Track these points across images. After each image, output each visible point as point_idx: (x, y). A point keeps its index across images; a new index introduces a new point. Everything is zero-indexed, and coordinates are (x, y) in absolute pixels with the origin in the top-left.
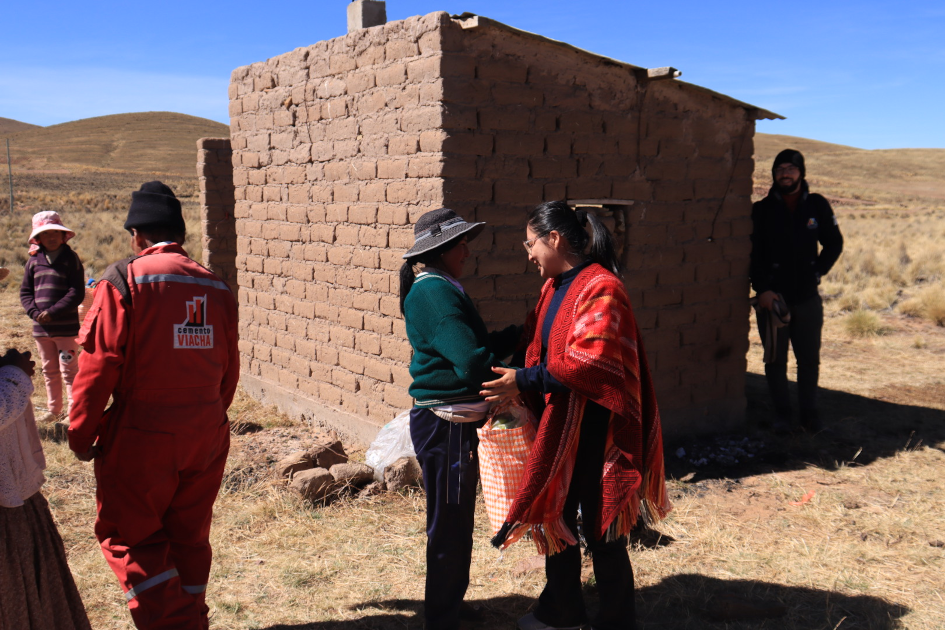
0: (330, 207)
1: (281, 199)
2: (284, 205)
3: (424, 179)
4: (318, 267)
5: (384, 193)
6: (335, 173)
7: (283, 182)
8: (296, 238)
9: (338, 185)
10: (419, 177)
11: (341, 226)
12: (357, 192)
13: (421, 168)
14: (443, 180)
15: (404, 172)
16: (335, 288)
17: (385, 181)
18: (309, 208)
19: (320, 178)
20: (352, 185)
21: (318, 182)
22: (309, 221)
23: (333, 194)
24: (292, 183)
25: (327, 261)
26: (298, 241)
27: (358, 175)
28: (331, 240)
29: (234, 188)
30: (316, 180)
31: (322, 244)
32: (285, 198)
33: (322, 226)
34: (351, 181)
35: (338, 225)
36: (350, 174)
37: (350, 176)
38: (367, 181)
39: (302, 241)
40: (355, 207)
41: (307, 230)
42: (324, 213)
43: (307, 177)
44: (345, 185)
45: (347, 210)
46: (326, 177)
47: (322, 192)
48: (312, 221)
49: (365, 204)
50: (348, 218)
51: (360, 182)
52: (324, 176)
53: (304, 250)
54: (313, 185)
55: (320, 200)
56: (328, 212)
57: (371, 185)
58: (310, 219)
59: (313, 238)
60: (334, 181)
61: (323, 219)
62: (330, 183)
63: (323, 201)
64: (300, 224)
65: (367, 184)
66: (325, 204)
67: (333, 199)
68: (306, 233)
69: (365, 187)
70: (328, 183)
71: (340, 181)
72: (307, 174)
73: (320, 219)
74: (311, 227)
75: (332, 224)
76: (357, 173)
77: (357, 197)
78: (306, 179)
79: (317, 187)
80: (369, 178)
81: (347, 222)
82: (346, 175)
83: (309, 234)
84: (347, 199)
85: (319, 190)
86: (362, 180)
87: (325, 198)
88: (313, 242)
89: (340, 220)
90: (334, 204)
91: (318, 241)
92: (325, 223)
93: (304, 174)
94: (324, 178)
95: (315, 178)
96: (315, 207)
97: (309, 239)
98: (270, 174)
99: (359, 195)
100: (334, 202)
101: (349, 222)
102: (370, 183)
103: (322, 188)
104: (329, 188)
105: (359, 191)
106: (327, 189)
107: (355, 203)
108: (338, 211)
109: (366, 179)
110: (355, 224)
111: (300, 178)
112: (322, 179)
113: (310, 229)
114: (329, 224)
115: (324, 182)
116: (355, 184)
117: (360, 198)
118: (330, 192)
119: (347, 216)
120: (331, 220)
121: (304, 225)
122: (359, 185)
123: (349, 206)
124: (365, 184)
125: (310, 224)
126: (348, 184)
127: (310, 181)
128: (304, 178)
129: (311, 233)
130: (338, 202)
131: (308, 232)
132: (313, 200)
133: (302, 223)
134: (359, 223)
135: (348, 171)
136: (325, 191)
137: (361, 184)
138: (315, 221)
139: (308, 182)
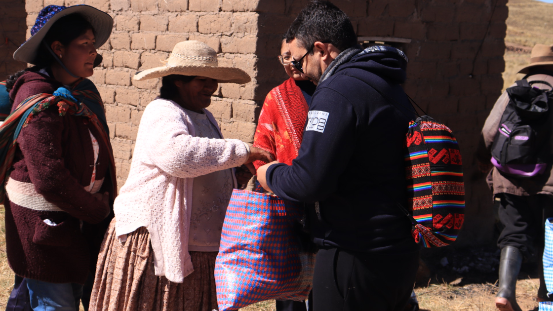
0: (136, 36)
3: (238, 13)
4: (119, 90)
5: (195, 24)
6: (142, 5)
9: (145, 17)
10: (233, 11)
11: (147, 53)
12: (166, 23)
13: (236, 3)
14: (257, 15)
15: (218, 7)
16: (139, 110)
17: (197, 13)
20: (161, 16)
21: (123, 12)
23: (139, 24)
25: (131, 84)
27: (168, 8)
28: (136, 66)
29: (26, 14)
30: (121, 10)
31: (127, 69)
33: (126, 52)
34: (160, 12)
35: (143, 52)
36: (159, 6)
37: (159, 8)
38: (177, 13)
39: (103, 66)
40: (164, 36)
41: (109, 56)
42: (129, 41)
43: (111, 7)
44: (154, 16)
45: (154, 38)
46: (132, 8)
47: (127, 21)
48: (115, 48)
49: (174, 33)
50: (156, 46)
51: (170, 13)
52: (130, 7)
53: (105, 74)
54: (117, 14)
55: (124, 28)
56: (133, 40)
57: (181, 17)
58: (113, 46)
59: (115, 64)
60: (141, 12)
61: (128, 47)
62: (137, 13)
63: (128, 30)
64: (102, 51)
65: (177, 15)
66: (130, 32)
67: (139, 29)
68: (108, 58)
69: (175, 18)
70: (134, 13)
71: (148, 12)
72: (112, 4)
73: (124, 47)
74: (113, 53)
75: (137, 51)
76: (166, 5)
77: (166, 27)
78: (110, 9)
79: (122, 17)
80: (180, 10)
81: (154, 49)
82: (155, 7)
83: (111, 60)
84: (155, 29)
85: (125, 19)
86: (172, 12)
87: (131, 27)
88: (116, 67)
89: (146, 48)
90: (141, 33)
91: (121, 67)
92: (129, 50)
93: (107, 4)
94: (130, 9)
95: (120, 8)
96: (120, 35)
97: (111, 65)
98: (69, 3)
99: (168, 25)
100: (140, 31)
101: (156, 49)
102: (181, 15)
103: (127, 18)
104: (135, 18)
105: (169, 22)
106: (132, 19)
107: (164, 33)
108: (145, 40)
109: (176, 11)
110: (163, 51)
111: (103, 8)
112: (128, 10)
113: (112, 55)
114: (135, 51)
115: (130, 12)
116: (165, 15)
117: (169, 28)
118: (137, 22)
119: (154, 44)
120: (136, 48)
121: (106, 51)
122: (168, 17)
123: (157, 35)
124: (175, 15)
125: (113, 50)
126: (156, 15)
127: (114, 11)
128: (108, 8)
129: (113, 59)
130: (145, 31)
131: (110, 58)
132: (117, 28)
133: (104, 50)
134: (167, 50)
135: (157, 3)
136: (131, 21)
137: (171, 15)
138: (118, 48)
139: (112, 12)
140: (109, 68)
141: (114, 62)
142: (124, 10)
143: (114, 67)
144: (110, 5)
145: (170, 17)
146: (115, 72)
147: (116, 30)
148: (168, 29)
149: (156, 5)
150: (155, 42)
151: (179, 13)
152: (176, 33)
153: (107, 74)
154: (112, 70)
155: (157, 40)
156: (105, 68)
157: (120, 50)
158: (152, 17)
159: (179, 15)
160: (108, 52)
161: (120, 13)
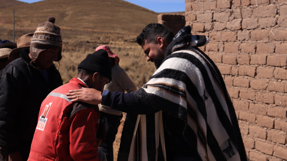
0: (253, 56)
1: (218, 50)
2: (220, 54)
4: (242, 90)
6: (258, 36)
7: (220, 40)
8: (228, 73)
9: (260, 44)
11: (260, 67)
12: (274, 48)
16: (254, 103)
18: (238, 56)
19: (247, 39)
20: (270, 44)
21: (245, 41)
22: (237, 64)
23: (256, 48)
24: (227, 41)
25: (250, 87)
26: (229, 75)
27: (275, 38)
28: (253, 75)
30: (244, 40)
31: (247, 77)
32: (221, 49)
33: (247, 66)
34: (270, 41)
35: (258, 66)
36: (269, 37)
37: (269, 38)
38: (281, 42)
39: (232, 75)
40: (272, 56)
41: (236, 69)
42: (249, 59)
43: (238, 38)
44: (265, 43)
45: (265, 58)
46: (251, 39)
47: (248, 47)
48: (240, 63)
49: (279, 54)
50: (266, 63)
51: (276, 42)
52: (250, 38)
53: (233, 80)
54: (242, 43)
55: (246, 51)
56: (252, 58)
57: (284, 44)
58: (238, 62)
59: (240, 73)
60: (257, 41)
61: (248, 63)
62: (254, 42)
63: (248, 52)
64: (232, 65)
65: (281, 43)
66: (250, 54)
67: (256, 51)
68: (235, 70)
69: (280, 45)
70: (253, 42)
71: (261, 41)
72: (238, 36)
73: (245, 63)
74: (239, 67)
75: (254, 66)
76: (274, 37)
77: (273, 50)
78: (237, 39)
79: (245, 44)
80: (283, 40)
81: (265, 65)
82: (266, 38)
83: (237, 71)
84: (266, 51)
85: (246, 46)
86: (278, 41)
87: (250, 50)
88: (240, 75)
89: (260, 64)
90: (256, 54)
91: (243, 75)
92: (249, 65)
93: (236, 36)
94: (250, 39)
95: (244, 39)
96: (243, 55)
97: (237, 74)
98: (212, 36)
99: (275, 49)
100: (256, 53)
101: (267, 65)
102: (284, 43)
103: (248, 45)
104: (253, 45)
105: (275, 47)
106: (251, 45)
107: (272, 54)
108: (259, 58)
109: (280, 40)
110: (271, 66)
111: (233, 38)
112: (249, 40)
113: (238, 68)
114: (252, 65)
115: (250, 41)
116: (273, 43)
117: (276, 51)
118: (254, 47)
119: (265, 62)
120: (253, 63)
121: (234, 65)
122: (275, 44)
123: (267, 55)
124: (280, 43)
125: (238, 65)
126: (267, 43)
127: (239, 40)
128: (236, 38)
129: (238, 71)
130: (259, 53)
131: (237, 70)
132: (242, 51)
133: (233, 65)
134: (274, 65)
135: (268, 35)
136: (250, 47)
137: (277, 43)
138: (242, 63)
139: (238, 41)
140: (236, 76)
141: (239, 73)
142: (246, 39)
143: (239, 75)
144: (237, 37)
145: (276, 44)
146: (239, 78)
147: (241, 52)
148: (274, 52)
149: (267, 37)
150: (266, 60)
151: (283, 41)
152: (280, 54)
153: (234, 80)
154: (238, 78)
155: (268, 59)
156: (233, 76)
157: (243, 65)
158: (264, 44)
159: (282, 43)
160: (235, 66)
161: (243, 41)
